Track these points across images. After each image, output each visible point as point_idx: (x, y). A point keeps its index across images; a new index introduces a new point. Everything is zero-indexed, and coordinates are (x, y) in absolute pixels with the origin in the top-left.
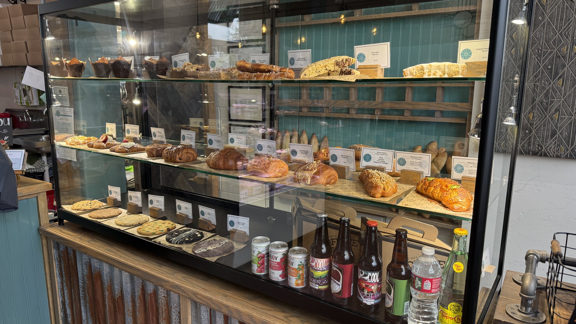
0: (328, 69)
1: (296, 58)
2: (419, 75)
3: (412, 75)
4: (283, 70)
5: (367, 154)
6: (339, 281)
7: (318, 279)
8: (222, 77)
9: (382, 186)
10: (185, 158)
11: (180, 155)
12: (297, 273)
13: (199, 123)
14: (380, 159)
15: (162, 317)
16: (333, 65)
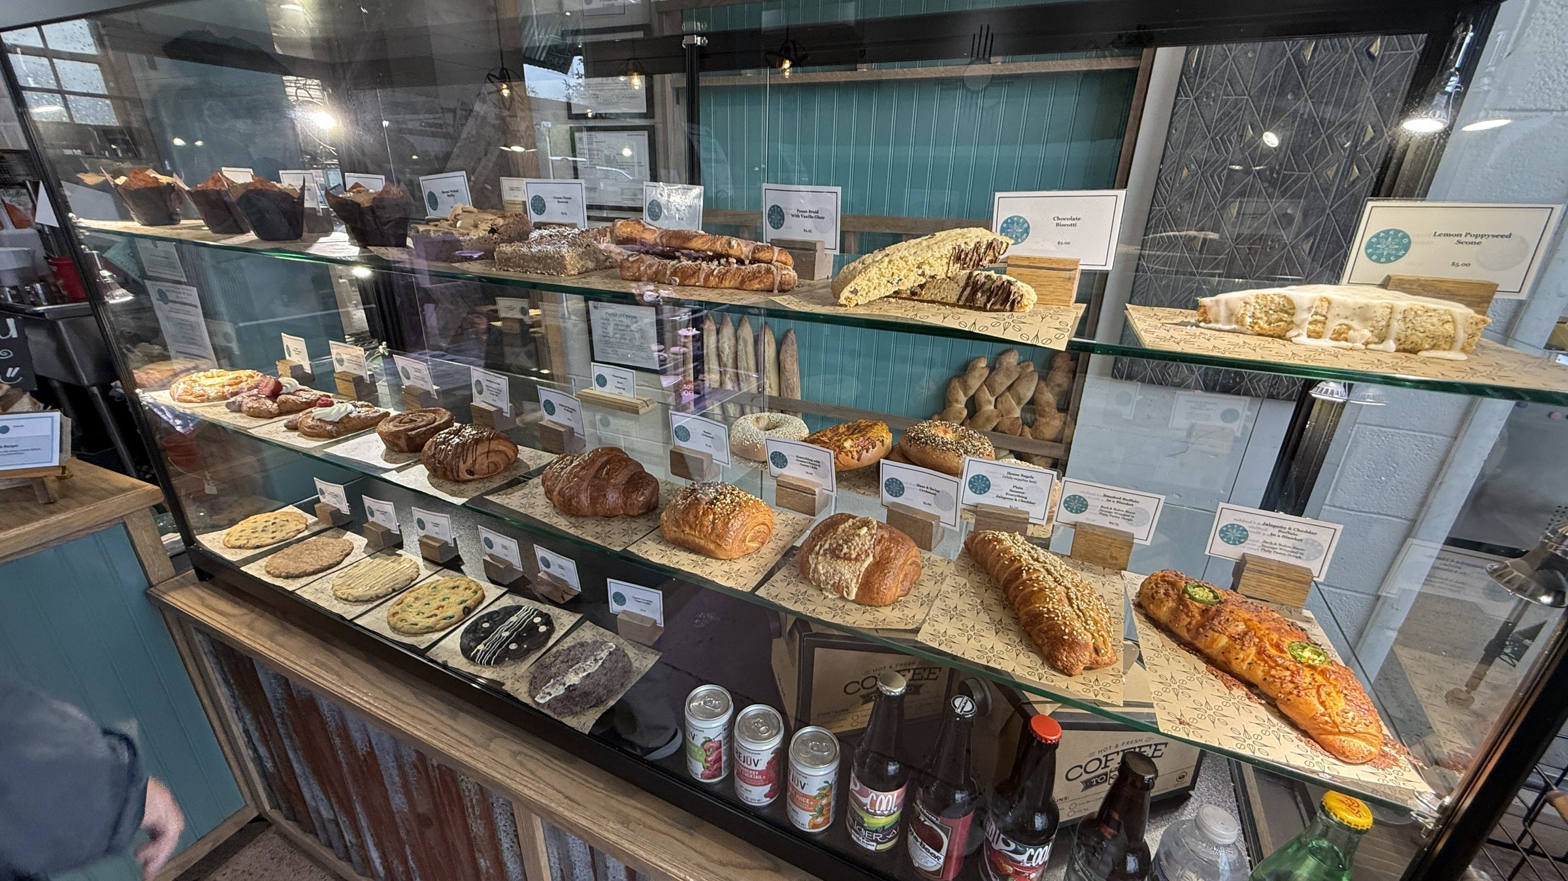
0: (928, 273)
1: (790, 208)
2: (1266, 326)
3: (1237, 322)
4: (762, 255)
5: (978, 476)
6: (939, 851)
7: (876, 831)
8: (569, 267)
9: (1091, 642)
10: (485, 467)
11: (470, 461)
12: (816, 805)
13: (518, 309)
14: (1015, 489)
15: (474, 814)
16: (945, 261)
